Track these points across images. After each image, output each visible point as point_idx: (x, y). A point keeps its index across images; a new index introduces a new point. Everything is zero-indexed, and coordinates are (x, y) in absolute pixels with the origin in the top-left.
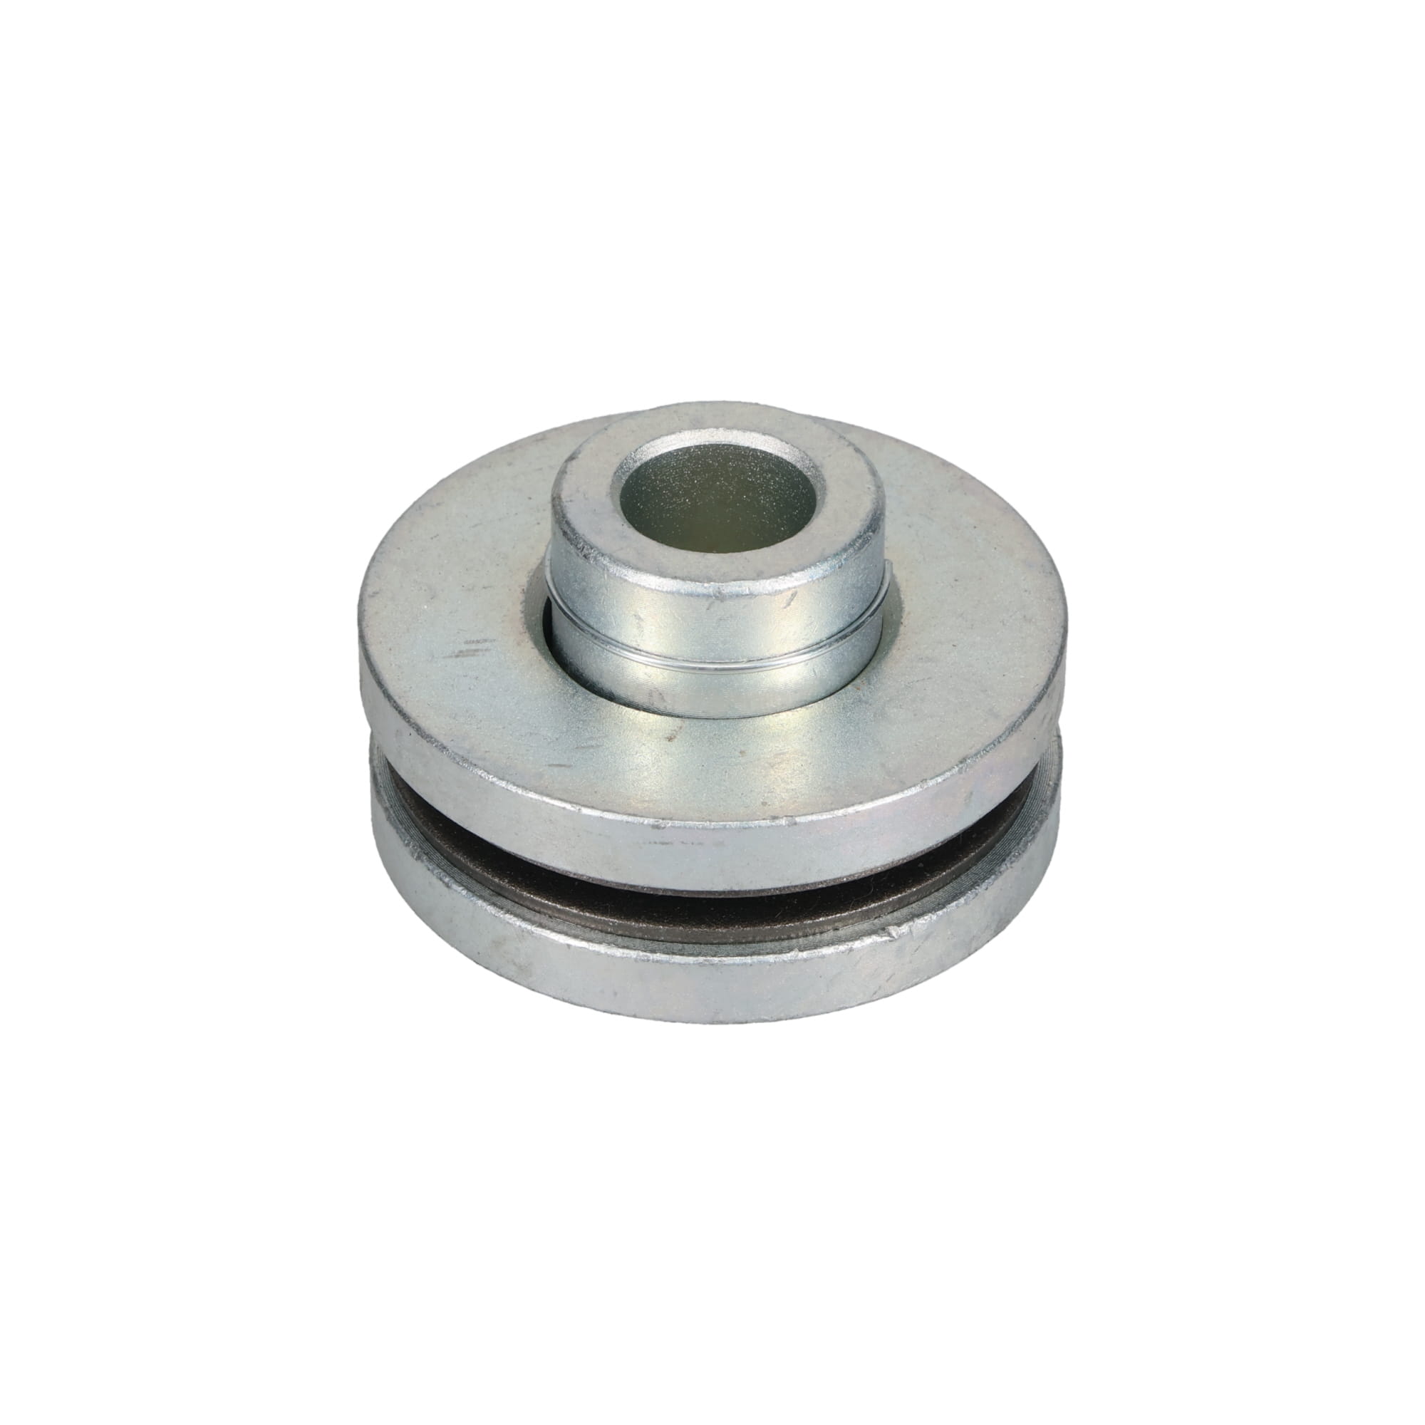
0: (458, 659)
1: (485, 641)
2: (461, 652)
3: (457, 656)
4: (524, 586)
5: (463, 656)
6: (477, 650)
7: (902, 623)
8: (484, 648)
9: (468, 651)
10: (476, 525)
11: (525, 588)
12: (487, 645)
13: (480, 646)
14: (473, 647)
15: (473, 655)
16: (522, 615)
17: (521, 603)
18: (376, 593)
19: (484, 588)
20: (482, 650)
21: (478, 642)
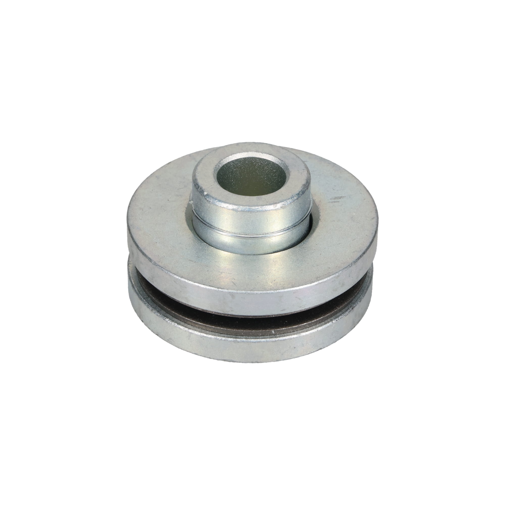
0: (340, 196)
1: (332, 202)
2: (340, 198)
3: (341, 197)
4: (320, 222)
5: (339, 197)
6: (335, 199)
7: (186, 208)
8: (332, 200)
9: (338, 199)
10: (339, 244)
11: (320, 221)
12: (331, 201)
13: (333, 200)
14: (336, 200)
15: (336, 197)
16: (320, 211)
17: (321, 215)
18: (373, 219)
19: (334, 221)
20: (333, 199)
21: (334, 202)
